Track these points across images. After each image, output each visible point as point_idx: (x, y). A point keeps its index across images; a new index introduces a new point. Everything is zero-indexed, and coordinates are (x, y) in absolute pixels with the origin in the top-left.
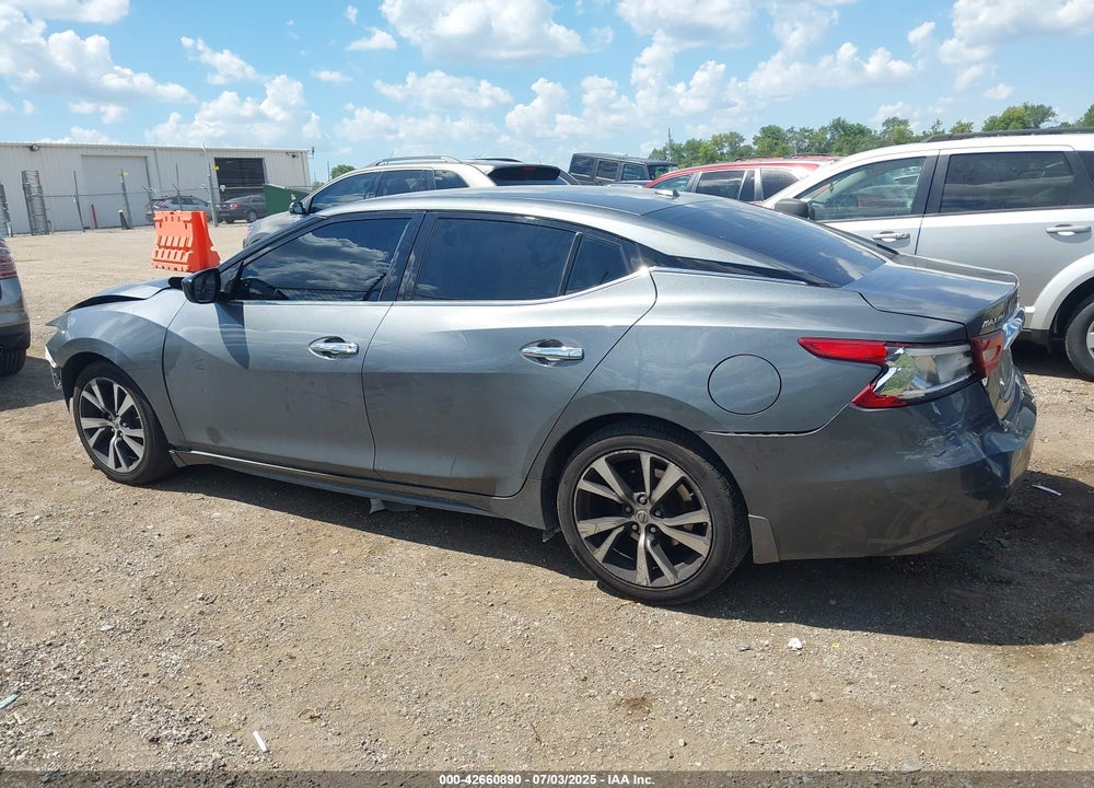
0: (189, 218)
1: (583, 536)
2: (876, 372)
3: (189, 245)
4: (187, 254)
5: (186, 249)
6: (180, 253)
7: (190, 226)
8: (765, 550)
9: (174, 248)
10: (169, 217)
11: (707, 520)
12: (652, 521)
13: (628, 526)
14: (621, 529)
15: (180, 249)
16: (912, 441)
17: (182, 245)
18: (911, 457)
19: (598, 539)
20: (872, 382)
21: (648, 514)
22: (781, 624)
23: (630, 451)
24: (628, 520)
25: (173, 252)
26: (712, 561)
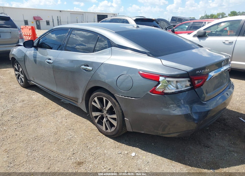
0: (30, 28)
1: (93, 116)
2: (157, 84)
3: (31, 35)
4: (30, 37)
5: (30, 36)
6: (28, 37)
7: (31, 30)
8: (129, 128)
9: (26, 36)
10: (25, 27)
11: (116, 117)
12: (107, 115)
13: (102, 115)
14: (100, 116)
15: (28, 36)
16: (166, 105)
17: (29, 35)
18: (165, 110)
19: (96, 117)
20: (155, 87)
21: (106, 113)
22: (134, 148)
23: (101, 96)
24: (102, 114)
25: (26, 37)
26: (118, 128)
